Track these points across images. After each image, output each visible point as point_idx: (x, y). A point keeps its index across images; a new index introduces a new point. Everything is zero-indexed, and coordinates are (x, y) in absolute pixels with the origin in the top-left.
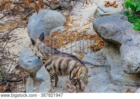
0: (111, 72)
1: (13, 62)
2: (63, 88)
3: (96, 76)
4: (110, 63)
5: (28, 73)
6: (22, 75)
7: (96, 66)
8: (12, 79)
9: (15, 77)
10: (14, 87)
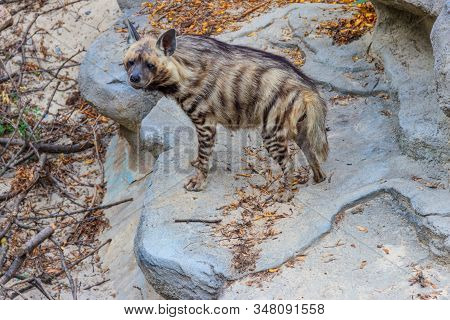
0: (402, 113)
1: (59, 83)
2: (233, 174)
3: (348, 128)
4: (395, 84)
5: (111, 122)
6: (90, 129)
7: (346, 93)
8: (56, 144)
9: (68, 136)
10: (63, 171)
